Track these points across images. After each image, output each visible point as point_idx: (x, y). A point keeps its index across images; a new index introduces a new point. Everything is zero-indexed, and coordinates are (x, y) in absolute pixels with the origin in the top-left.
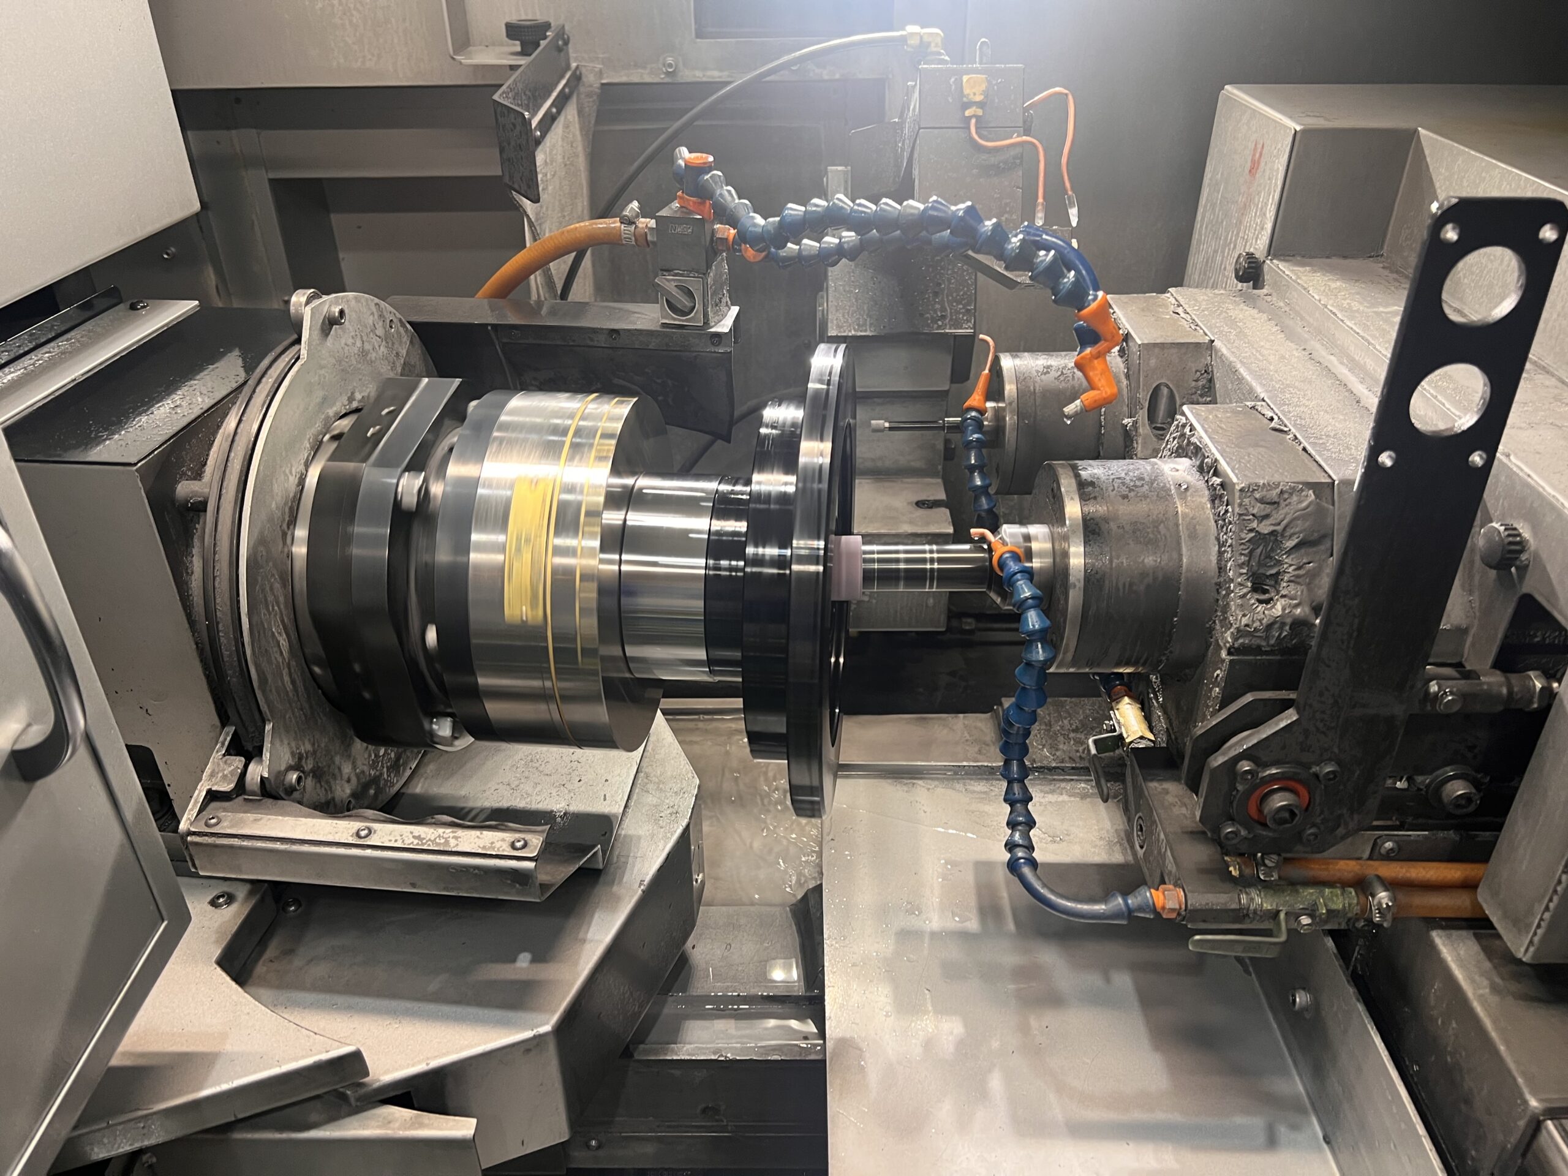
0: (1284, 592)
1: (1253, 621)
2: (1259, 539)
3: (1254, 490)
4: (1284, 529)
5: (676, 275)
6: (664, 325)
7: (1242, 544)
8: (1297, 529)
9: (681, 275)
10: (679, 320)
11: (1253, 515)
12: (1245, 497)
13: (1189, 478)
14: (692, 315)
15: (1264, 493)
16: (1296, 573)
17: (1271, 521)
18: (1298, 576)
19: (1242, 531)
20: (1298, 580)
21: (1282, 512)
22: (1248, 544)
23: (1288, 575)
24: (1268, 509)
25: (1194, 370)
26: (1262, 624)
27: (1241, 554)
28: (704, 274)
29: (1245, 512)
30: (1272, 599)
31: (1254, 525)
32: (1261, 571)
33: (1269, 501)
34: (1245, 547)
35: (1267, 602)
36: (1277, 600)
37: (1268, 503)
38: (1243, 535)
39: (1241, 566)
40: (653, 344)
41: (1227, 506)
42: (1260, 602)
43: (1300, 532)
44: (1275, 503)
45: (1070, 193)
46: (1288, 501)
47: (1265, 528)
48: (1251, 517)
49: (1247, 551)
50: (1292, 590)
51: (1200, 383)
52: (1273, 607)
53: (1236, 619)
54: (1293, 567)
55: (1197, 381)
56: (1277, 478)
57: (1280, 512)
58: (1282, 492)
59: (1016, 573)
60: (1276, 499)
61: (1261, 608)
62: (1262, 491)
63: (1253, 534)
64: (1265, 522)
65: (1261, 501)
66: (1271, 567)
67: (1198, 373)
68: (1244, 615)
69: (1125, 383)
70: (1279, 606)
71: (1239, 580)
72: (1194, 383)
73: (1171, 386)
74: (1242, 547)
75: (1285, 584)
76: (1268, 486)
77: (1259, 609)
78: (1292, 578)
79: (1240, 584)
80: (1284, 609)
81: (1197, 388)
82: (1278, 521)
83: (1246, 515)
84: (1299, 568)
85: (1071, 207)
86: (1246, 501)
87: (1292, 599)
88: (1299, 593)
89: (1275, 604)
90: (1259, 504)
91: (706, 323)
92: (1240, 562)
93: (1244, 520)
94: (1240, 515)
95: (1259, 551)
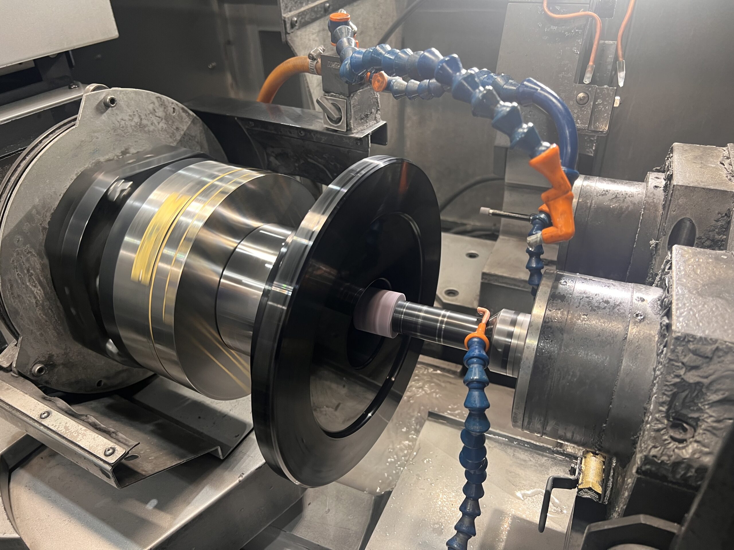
0: (698, 438)
1: (662, 455)
2: (683, 385)
3: (689, 341)
4: (711, 383)
5: (332, 96)
6: (328, 129)
7: (666, 385)
8: (724, 387)
9: (335, 96)
10: (333, 126)
11: (683, 363)
12: (679, 345)
13: (649, 310)
14: (340, 123)
15: (699, 346)
16: (715, 424)
17: (700, 372)
18: (714, 428)
19: (669, 374)
20: (715, 432)
21: (712, 367)
22: (672, 387)
23: (706, 424)
24: (699, 361)
25: (717, 212)
26: (669, 460)
27: (664, 394)
28: (348, 97)
29: (675, 358)
30: (685, 440)
31: (682, 372)
32: (684, 412)
33: (702, 354)
34: (668, 389)
35: (681, 441)
36: (691, 443)
37: (700, 356)
38: (669, 378)
39: (662, 404)
40: (323, 140)
41: (665, 346)
42: (674, 439)
43: (727, 390)
44: (707, 357)
45: (621, 59)
46: (722, 358)
47: (692, 377)
48: (680, 364)
49: (670, 393)
50: (707, 438)
51: (720, 223)
52: (684, 448)
53: (646, 448)
54: (712, 419)
55: (717, 221)
56: (717, 335)
57: (711, 367)
58: (717, 349)
59: (473, 357)
60: (710, 355)
61: (673, 445)
62: (698, 343)
63: (677, 380)
64: (693, 372)
65: (695, 352)
66: (693, 411)
67: (720, 215)
68: (655, 447)
69: (661, 212)
70: (690, 449)
71: (657, 415)
72: (714, 222)
73: (694, 221)
74: (665, 388)
75: (701, 431)
76: (704, 340)
77: (671, 445)
78: (709, 428)
79: (657, 420)
80: (694, 453)
81: (716, 227)
82: (706, 374)
83: (676, 362)
84: (718, 421)
85: (620, 72)
86: (680, 349)
87: (704, 446)
88: (713, 443)
89: (687, 446)
90: (691, 355)
91: (349, 130)
92: (661, 400)
93: (673, 365)
94: (670, 360)
95: (684, 394)
